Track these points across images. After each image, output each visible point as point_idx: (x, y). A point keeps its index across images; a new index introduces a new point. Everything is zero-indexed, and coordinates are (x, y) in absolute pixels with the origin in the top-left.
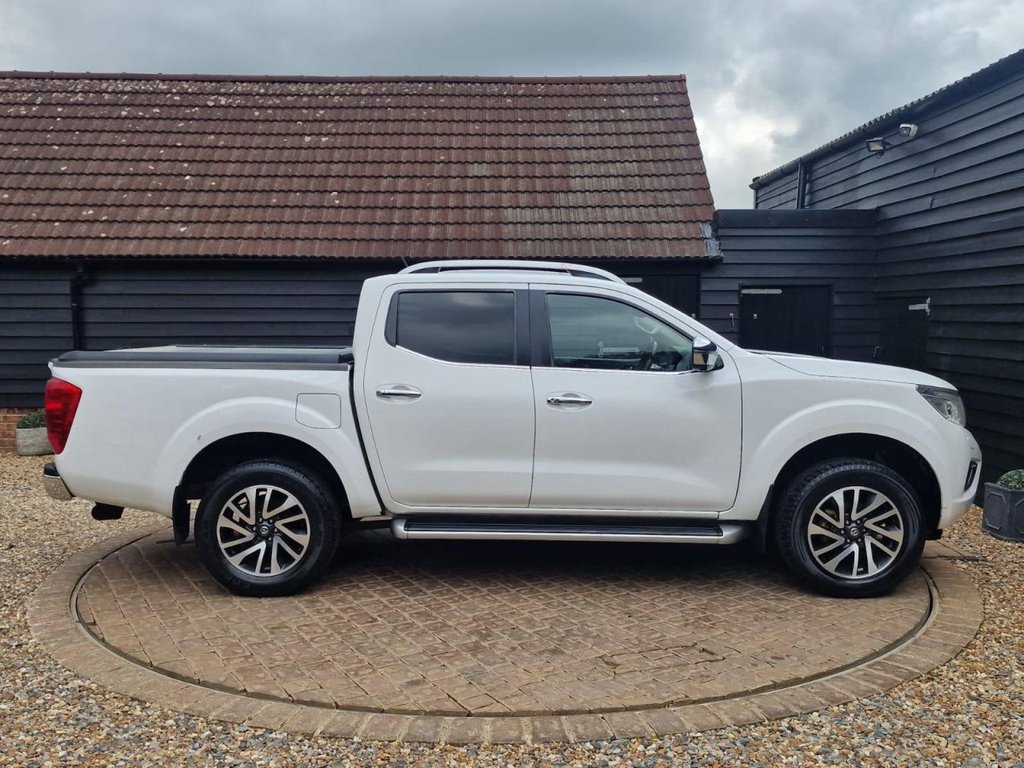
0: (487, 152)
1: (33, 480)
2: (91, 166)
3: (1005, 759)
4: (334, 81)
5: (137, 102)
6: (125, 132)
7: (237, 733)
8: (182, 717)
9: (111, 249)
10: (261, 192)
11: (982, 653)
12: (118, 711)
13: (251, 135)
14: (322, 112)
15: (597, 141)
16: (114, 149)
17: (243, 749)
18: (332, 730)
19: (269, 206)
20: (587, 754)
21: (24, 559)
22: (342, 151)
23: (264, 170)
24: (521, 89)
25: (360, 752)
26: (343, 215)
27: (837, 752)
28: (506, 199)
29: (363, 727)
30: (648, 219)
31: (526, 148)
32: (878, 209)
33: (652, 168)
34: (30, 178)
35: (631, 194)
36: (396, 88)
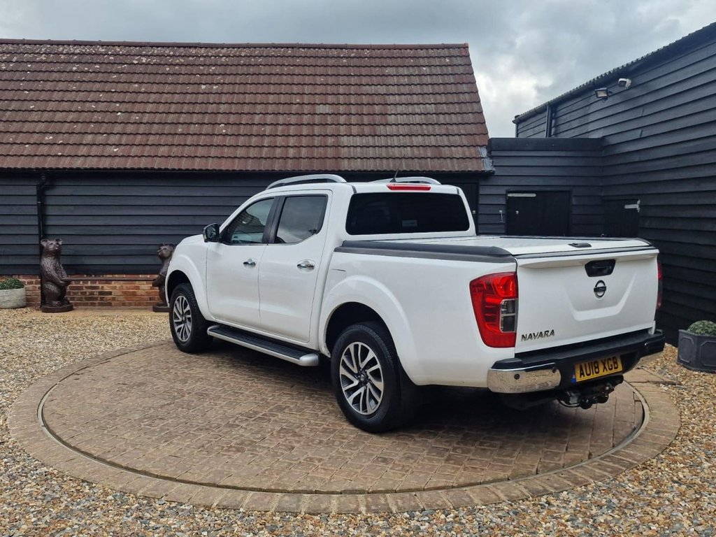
0: (329, 96)
1: (10, 326)
2: (51, 106)
3: (699, 525)
4: (222, 46)
5: (83, 61)
6: (75, 82)
7: (157, 505)
8: (119, 494)
9: (65, 163)
10: (170, 124)
11: (680, 450)
12: (73, 490)
13: (164, 84)
14: (213, 68)
15: (406, 89)
16: (67, 93)
17: (162, 517)
18: (225, 503)
19: (176, 134)
20: (405, 521)
21: (4, 382)
22: (227, 95)
23: (173, 108)
24: (353, 52)
25: (245, 519)
26: (229, 141)
27: (581, 520)
28: (343, 130)
29: (247, 501)
30: (442, 144)
31: (356, 94)
32: (604, 137)
33: (445, 108)
34: (8, 113)
35: (430, 127)
36: (265, 52)
